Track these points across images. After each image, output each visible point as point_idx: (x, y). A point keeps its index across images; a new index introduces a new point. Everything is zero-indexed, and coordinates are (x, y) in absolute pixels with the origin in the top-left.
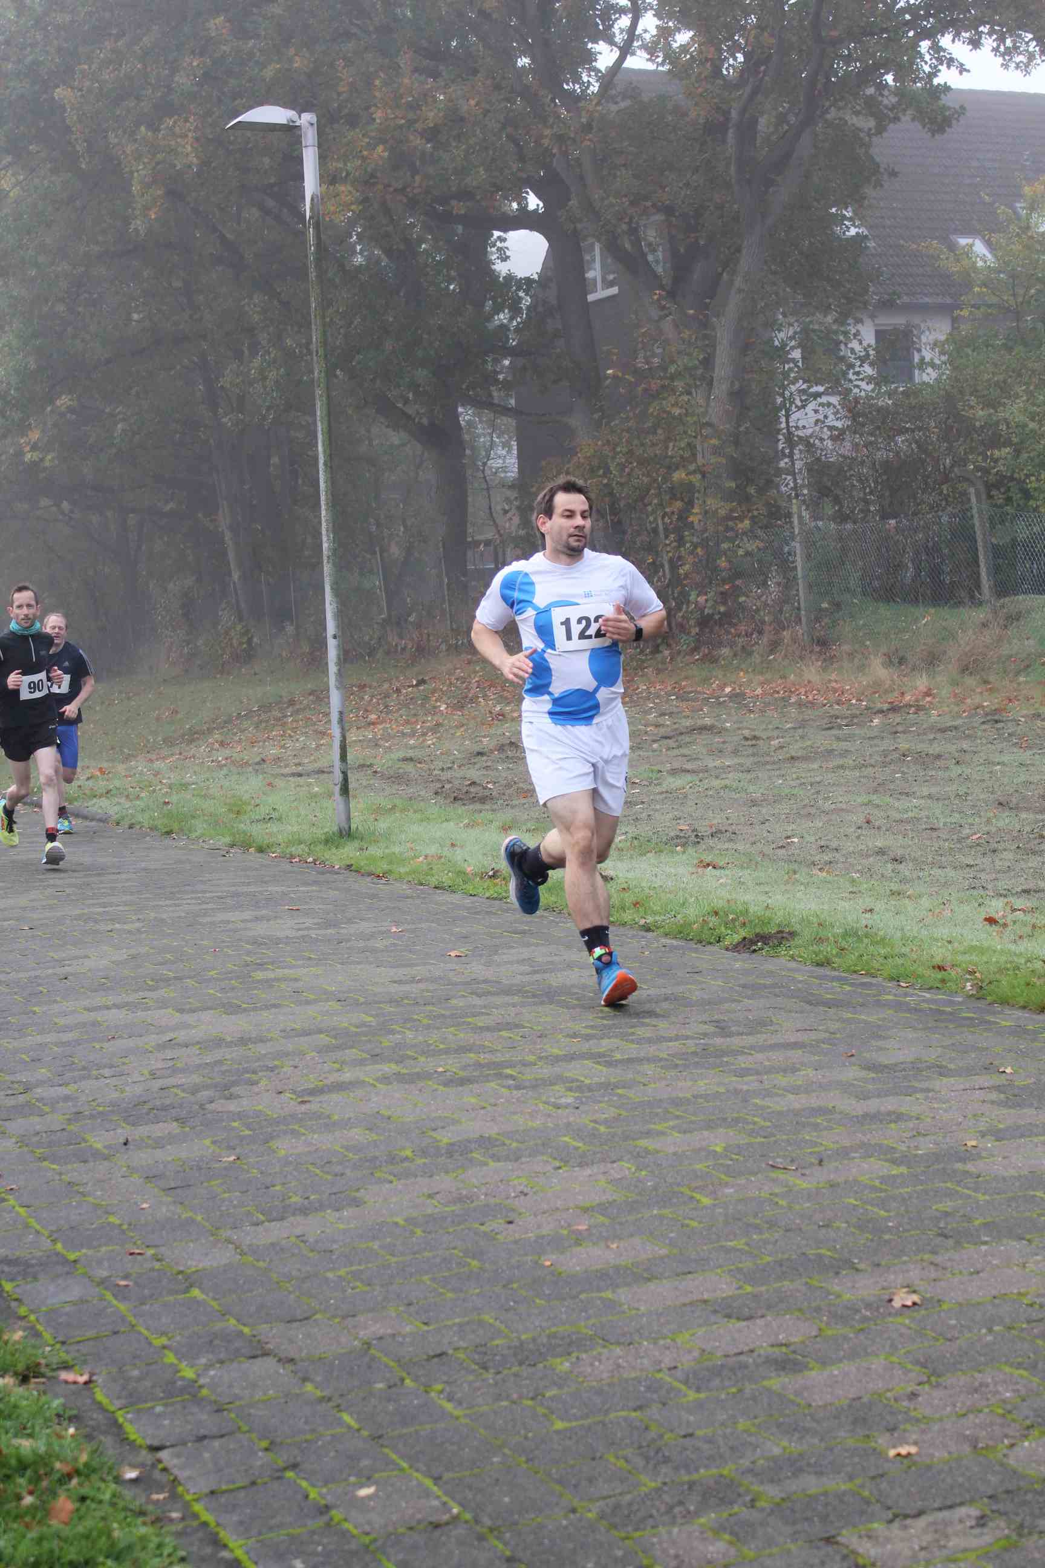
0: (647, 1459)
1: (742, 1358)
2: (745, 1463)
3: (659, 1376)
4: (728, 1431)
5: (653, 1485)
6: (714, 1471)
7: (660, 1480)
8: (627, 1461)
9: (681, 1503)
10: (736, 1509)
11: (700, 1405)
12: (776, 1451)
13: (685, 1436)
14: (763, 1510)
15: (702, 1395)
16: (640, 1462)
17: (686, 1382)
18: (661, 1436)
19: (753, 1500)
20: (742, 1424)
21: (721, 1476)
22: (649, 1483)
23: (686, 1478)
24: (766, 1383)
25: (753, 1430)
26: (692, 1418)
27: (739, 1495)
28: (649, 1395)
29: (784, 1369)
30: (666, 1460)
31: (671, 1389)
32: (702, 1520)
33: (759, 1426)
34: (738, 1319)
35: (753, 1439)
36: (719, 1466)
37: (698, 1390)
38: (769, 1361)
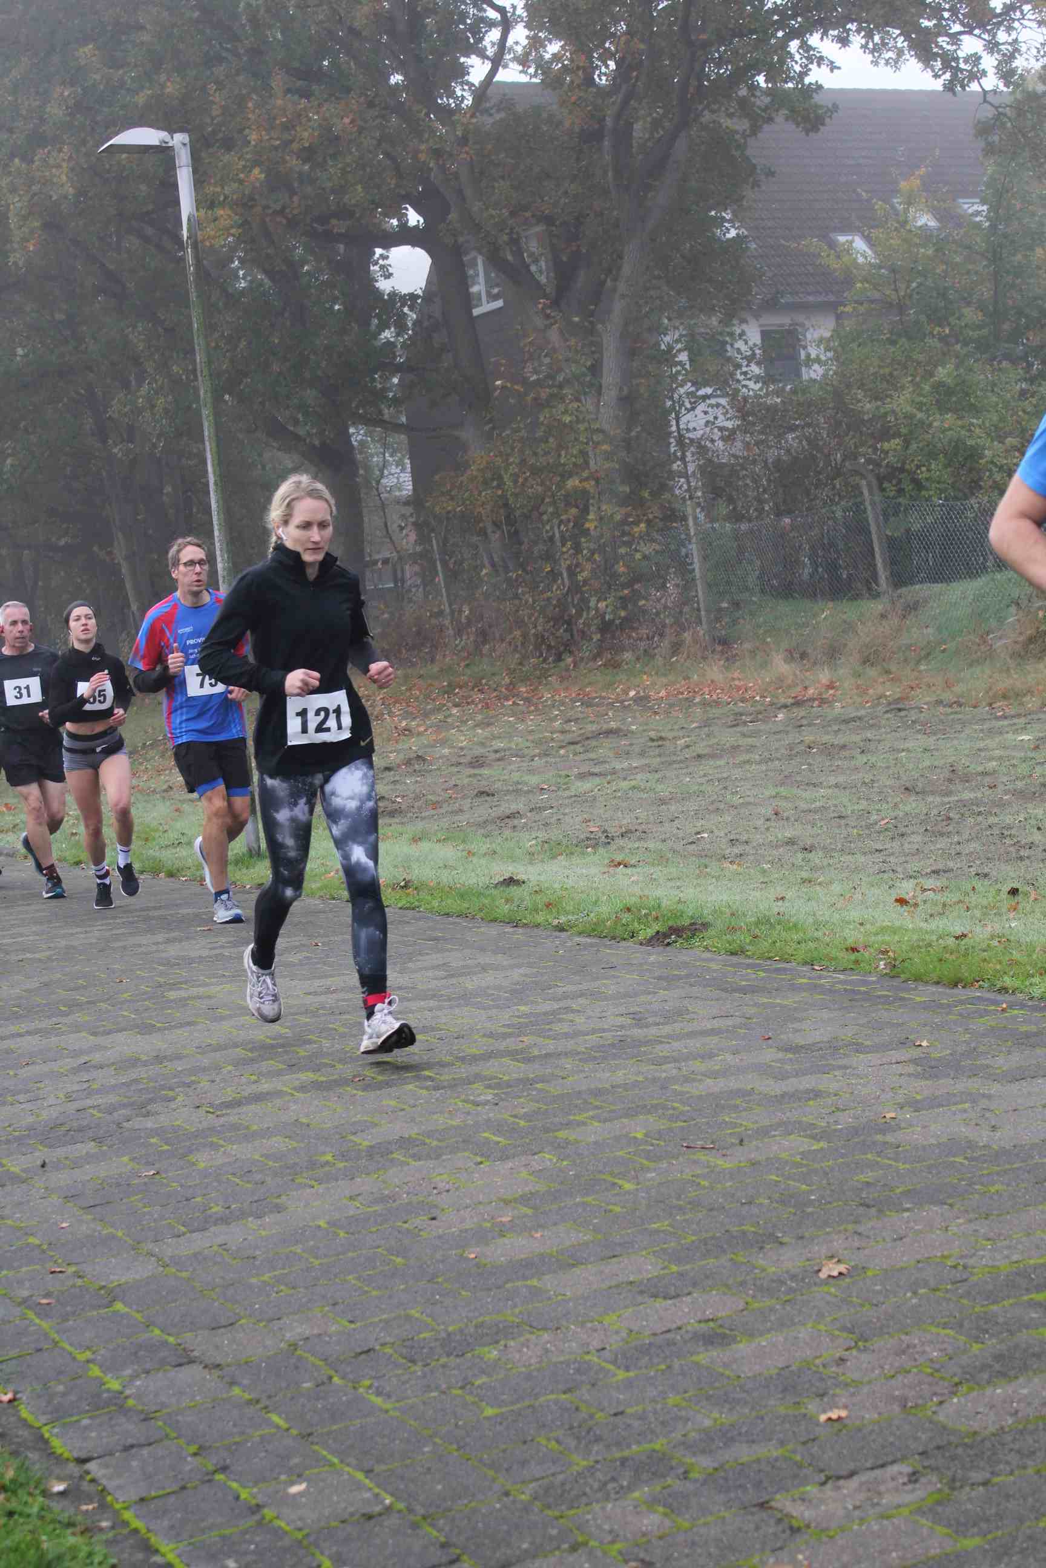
0: (578, 1439)
1: (669, 1336)
2: (677, 1436)
3: (587, 1357)
4: (659, 1406)
5: (585, 1463)
6: (647, 1446)
7: (592, 1459)
8: (558, 1441)
9: (613, 1479)
10: (669, 1481)
11: (629, 1384)
12: (708, 1423)
13: (615, 1415)
14: (696, 1481)
15: (631, 1374)
16: (573, 1443)
17: (614, 1362)
18: (592, 1416)
19: (686, 1472)
20: (672, 1399)
21: (654, 1451)
22: (581, 1463)
23: (618, 1455)
24: (695, 1358)
25: (684, 1404)
26: (621, 1397)
27: (672, 1468)
28: (578, 1377)
29: (712, 1343)
30: (598, 1439)
31: (602, 1369)
32: (636, 1494)
33: (690, 1400)
34: (665, 1298)
35: (683, 1413)
36: (651, 1441)
37: (627, 1369)
38: (696, 1337)
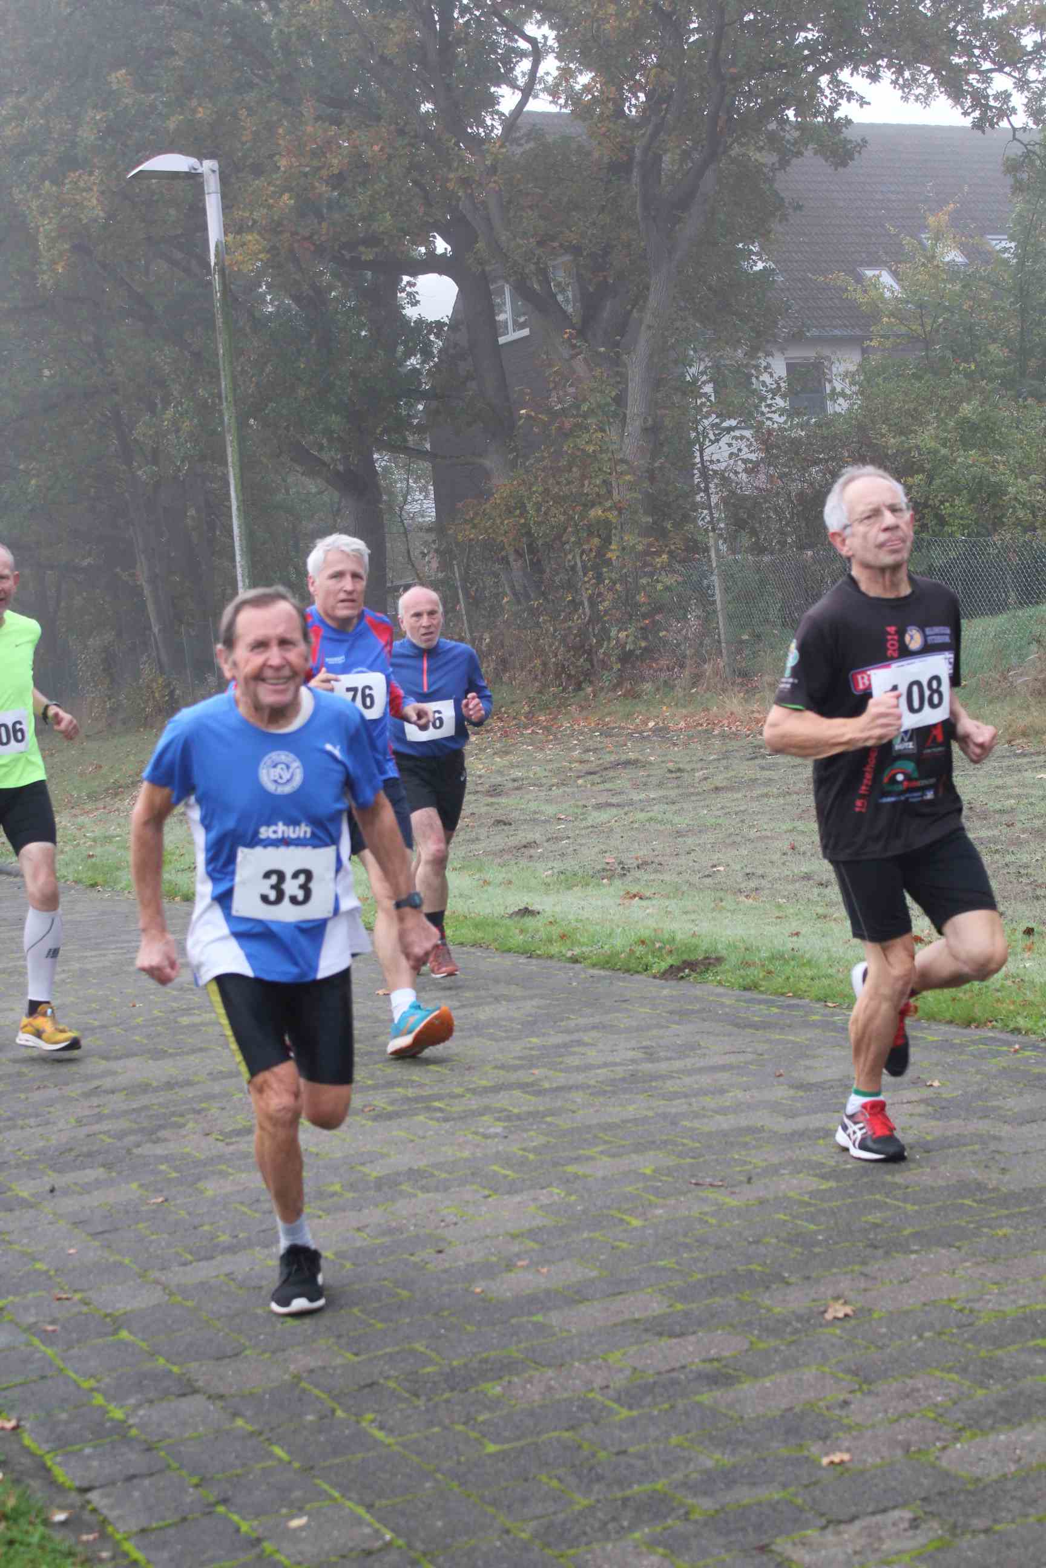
0: (580, 1477)
1: (674, 1375)
2: (678, 1476)
3: (591, 1395)
4: (661, 1446)
5: (585, 1502)
6: (647, 1487)
7: (593, 1498)
8: (560, 1480)
9: (614, 1519)
10: (670, 1522)
11: (632, 1423)
12: (710, 1464)
13: (618, 1454)
14: (696, 1522)
15: (635, 1413)
16: (573, 1481)
17: (618, 1400)
18: (594, 1455)
19: (687, 1513)
20: (675, 1440)
21: (655, 1491)
22: (582, 1502)
23: (619, 1495)
24: (698, 1398)
25: (686, 1444)
26: (624, 1436)
27: (673, 1509)
28: (580, 1415)
29: (716, 1383)
30: (600, 1478)
31: (605, 1407)
32: (637, 1535)
33: (692, 1440)
34: (670, 1336)
35: (686, 1454)
36: (653, 1481)
37: (630, 1408)
38: (700, 1376)
